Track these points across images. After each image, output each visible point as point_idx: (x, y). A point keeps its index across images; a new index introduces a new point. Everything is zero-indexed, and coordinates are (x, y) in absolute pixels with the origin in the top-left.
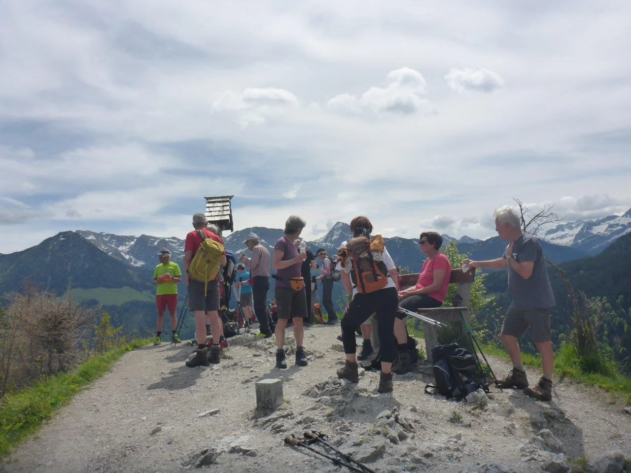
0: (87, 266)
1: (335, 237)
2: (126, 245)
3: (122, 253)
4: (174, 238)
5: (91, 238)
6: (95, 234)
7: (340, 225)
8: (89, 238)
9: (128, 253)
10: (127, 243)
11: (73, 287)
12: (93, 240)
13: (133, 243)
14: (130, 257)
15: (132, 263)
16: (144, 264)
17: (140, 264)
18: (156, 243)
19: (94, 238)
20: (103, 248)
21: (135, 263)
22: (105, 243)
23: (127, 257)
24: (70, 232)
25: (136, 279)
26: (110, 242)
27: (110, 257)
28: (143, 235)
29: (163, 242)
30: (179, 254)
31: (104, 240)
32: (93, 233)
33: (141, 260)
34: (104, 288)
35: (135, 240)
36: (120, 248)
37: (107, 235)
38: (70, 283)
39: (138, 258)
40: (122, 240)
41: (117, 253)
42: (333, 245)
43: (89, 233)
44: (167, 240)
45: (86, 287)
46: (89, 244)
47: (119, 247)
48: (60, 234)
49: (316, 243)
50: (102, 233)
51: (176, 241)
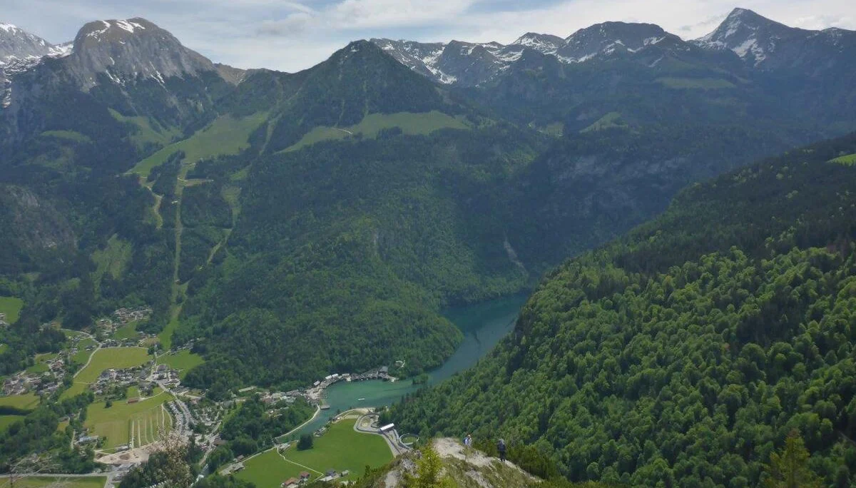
0: (385, 85)
1: (729, 32)
2: (432, 56)
3: (427, 67)
4: (494, 43)
5: (388, 47)
6: (393, 43)
7: (740, 13)
8: (386, 48)
9: (435, 66)
10: (433, 53)
11: (371, 112)
12: (390, 50)
13: (440, 52)
14: (437, 72)
15: (441, 80)
16: (456, 79)
17: (450, 80)
18: (470, 52)
19: (392, 48)
20: (403, 60)
21: (445, 79)
22: (406, 54)
23: (434, 71)
24: (363, 41)
25: (446, 100)
26: (412, 52)
27: (413, 72)
28: (453, 41)
29: (479, 49)
30: (501, 65)
31: (404, 50)
32: (391, 41)
33: (452, 74)
34: (407, 113)
35: (443, 48)
36: (425, 60)
37: (408, 43)
38: (367, 107)
39: (448, 72)
40: (426, 49)
41: (422, 67)
42: (725, 45)
43: (385, 42)
44: (484, 46)
45: (386, 111)
46: (385, 55)
47: (423, 58)
48: (352, 44)
49: (699, 42)
50: (401, 41)
51: (496, 47)
